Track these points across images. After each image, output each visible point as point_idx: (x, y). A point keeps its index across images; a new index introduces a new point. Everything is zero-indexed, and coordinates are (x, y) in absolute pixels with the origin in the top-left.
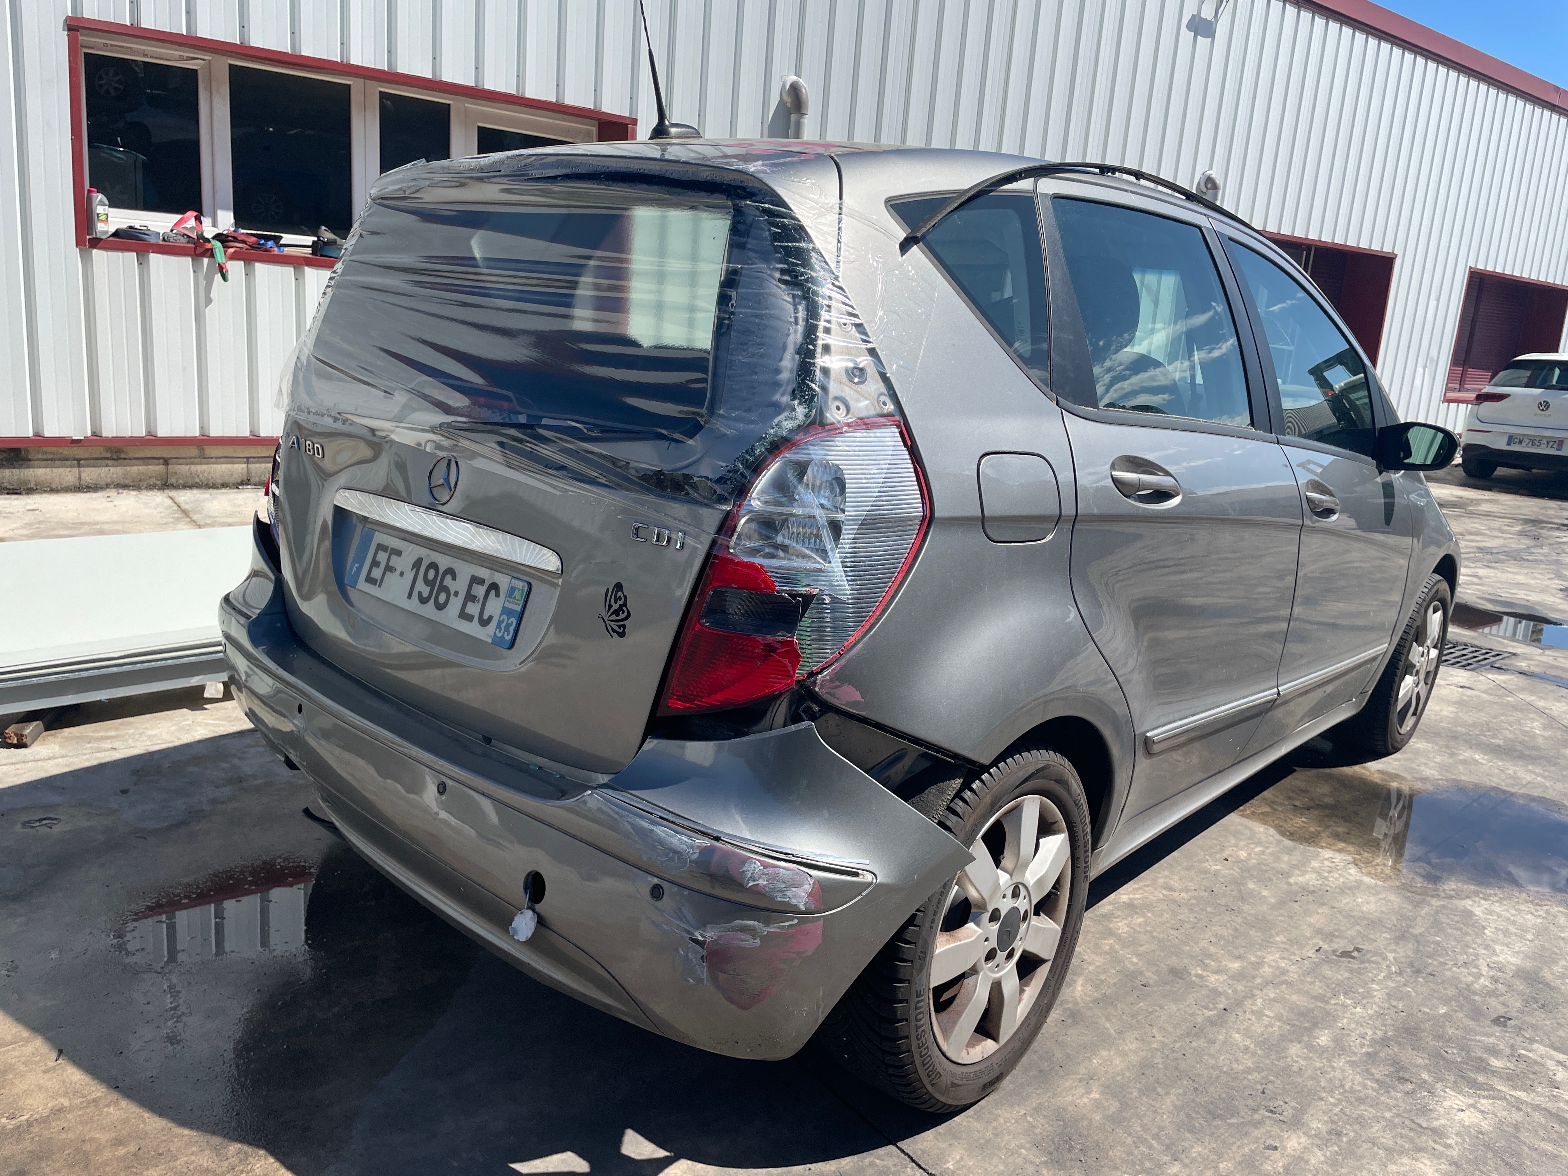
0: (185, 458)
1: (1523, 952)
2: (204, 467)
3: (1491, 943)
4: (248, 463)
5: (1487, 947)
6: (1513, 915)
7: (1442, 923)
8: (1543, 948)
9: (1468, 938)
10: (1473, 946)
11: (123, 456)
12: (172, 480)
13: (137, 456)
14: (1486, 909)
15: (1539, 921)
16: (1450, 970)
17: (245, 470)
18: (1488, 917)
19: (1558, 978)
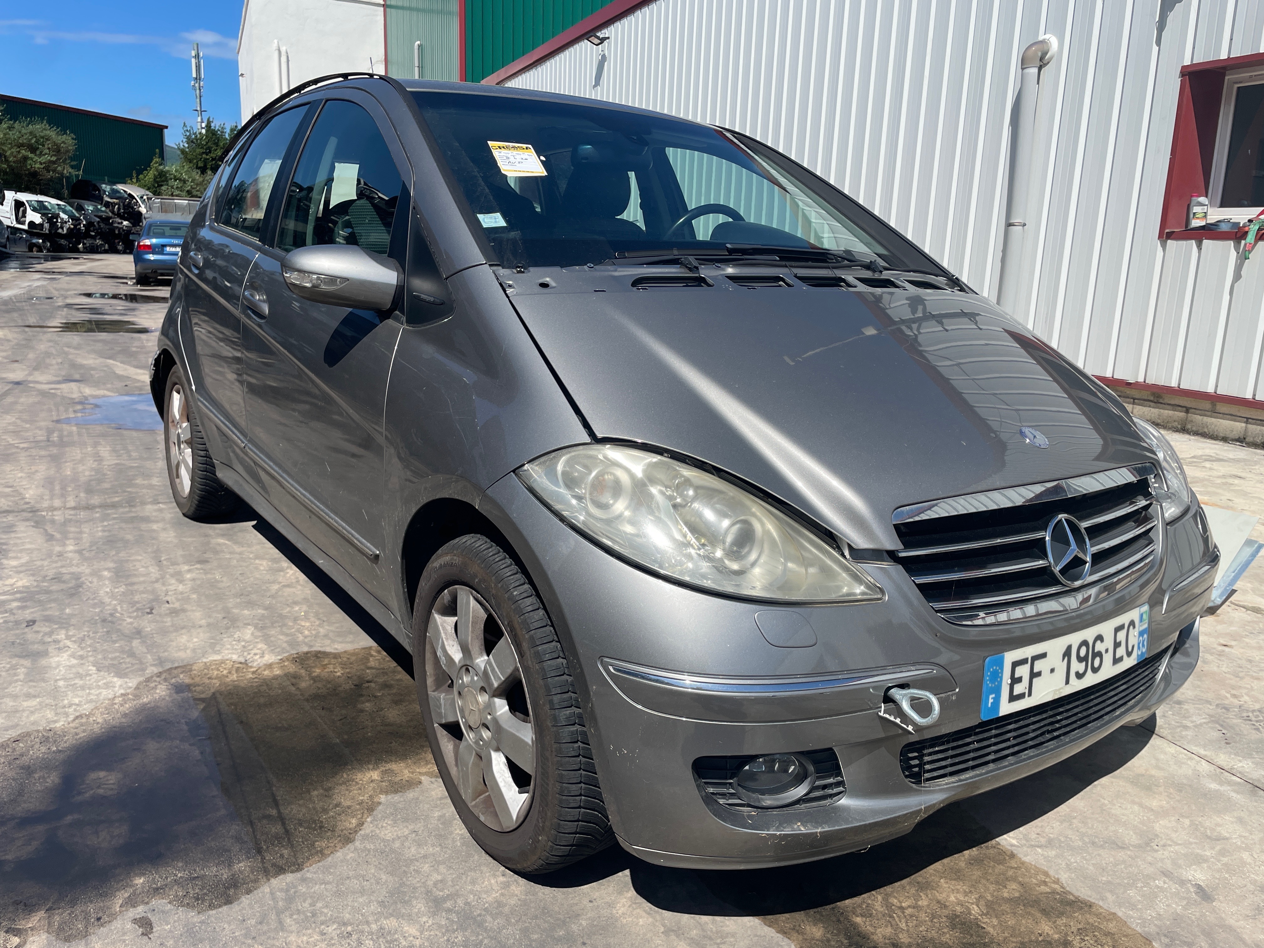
0: (1201, 410)
1: (55, 668)
2: (1213, 420)
3: (82, 662)
4: (1247, 422)
5: (81, 657)
6: (89, 693)
7: (128, 657)
8: (43, 680)
9: (100, 656)
10: (90, 654)
11: (1161, 401)
12: (1189, 426)
13: (1169, 402)
14: (115, 687)
15: (66, 702)
16: (88, 632)
17: (1244, 428)
18: (105, 681)
19: (17, 665)
